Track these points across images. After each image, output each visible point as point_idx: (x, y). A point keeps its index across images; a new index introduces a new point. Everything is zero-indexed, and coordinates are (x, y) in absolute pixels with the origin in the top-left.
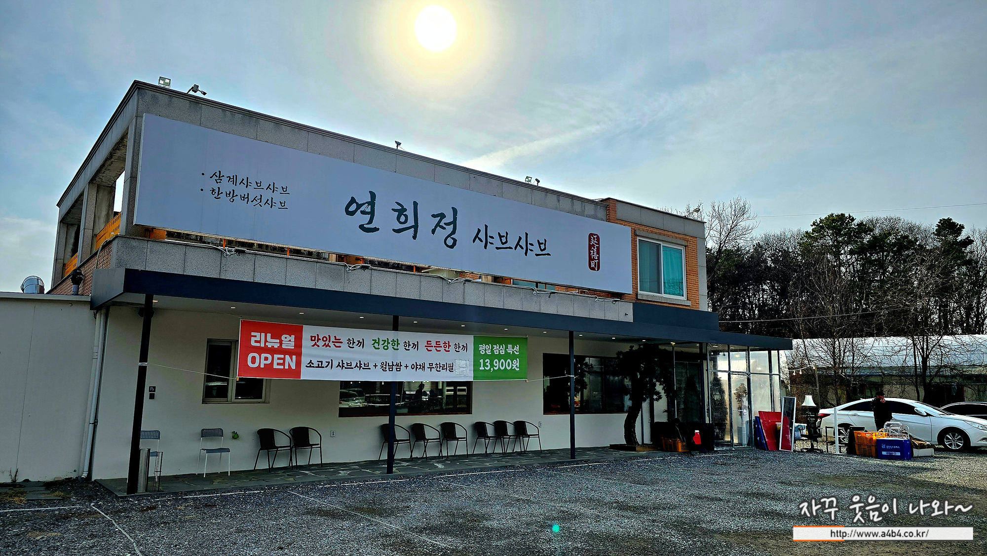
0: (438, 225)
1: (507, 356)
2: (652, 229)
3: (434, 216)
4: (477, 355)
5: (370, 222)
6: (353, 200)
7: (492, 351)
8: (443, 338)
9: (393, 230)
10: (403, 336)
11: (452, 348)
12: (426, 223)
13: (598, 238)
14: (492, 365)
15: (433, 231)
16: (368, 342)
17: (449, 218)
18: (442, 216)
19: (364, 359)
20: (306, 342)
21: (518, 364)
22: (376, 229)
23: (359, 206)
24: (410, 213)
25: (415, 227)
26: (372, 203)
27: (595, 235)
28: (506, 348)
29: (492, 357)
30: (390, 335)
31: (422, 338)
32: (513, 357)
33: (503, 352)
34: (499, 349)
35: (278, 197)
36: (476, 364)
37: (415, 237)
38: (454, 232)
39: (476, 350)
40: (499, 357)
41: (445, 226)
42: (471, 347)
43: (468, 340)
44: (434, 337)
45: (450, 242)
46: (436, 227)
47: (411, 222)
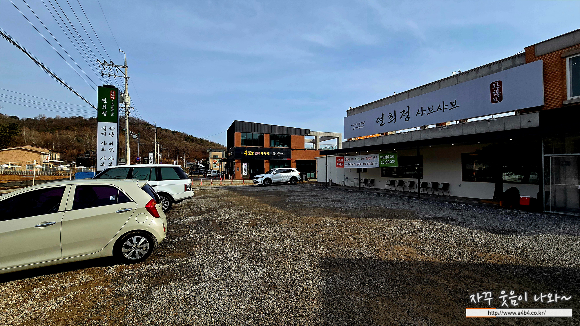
1: (390, 159)
3: (401, 112)
5: (382, 123)
6: (378, 118)
7: (385, 158)
8: (370, 156)
9: (389, 122)
10: (361, 156)
11: (373, 158)
12: (398, 115)
13: (500, 83)
14: (385, 162)
15: (401, 118)
16: (354, 159)
17: (407, 111)
18: (404, 111)
19: (354, 163)
20: (345, 160)
21: (394, 161)
22: (384, 124)
23: (379, 119)
24: (393, 115)
25: (395, 119)
26: (383, 117)
27: (496, 82)
28: (389, 156)
30: (358, 156)
31: (365, 156)
33: (388, 158)
36: (380, 162)
37: (395, 122)
38: (408, 115)
39: (380, 158)
41: (405, 114)
42: (378, 157)
44: (368, 156)
45: (407, 119)
46: (402, 116)
47: (394, 118)
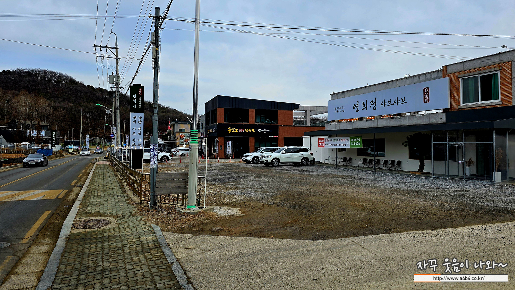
0: (372, 104)
1: (357, 141)
2: (471, 70)
3: (371, 102)
4: (351, 142)
5: (358, 109)
7: (354, 140)
8: (344, 138)
9: (362, 109)
10: (337, 138)
11: (345, 140)
12: (369, 104)
13: (428, 89)
14: (354, 144)
15: (370, 107)
16: (332, 140)
17: (374, 101)
19: (332, 144)
20: (325, 141)
21: (360, 143)
23: (356, 106)
24: (365, 104)
25: (367, 107)
26: (358, 104)
27: (427, 88)
28: (357, 139)
29: (354, 142)
30: (335, 138)
31: (340, 138)
32: (358, 141)
34: (355, 140)
35: (343, 109)
36: (351, 144)
37: (366, 110)
38: (375, 105)
39: (350, 140)
40: (355, 142)
42: (349, 140)
43: (349, 138)
44: (342, 138)
45: (375, 108)
